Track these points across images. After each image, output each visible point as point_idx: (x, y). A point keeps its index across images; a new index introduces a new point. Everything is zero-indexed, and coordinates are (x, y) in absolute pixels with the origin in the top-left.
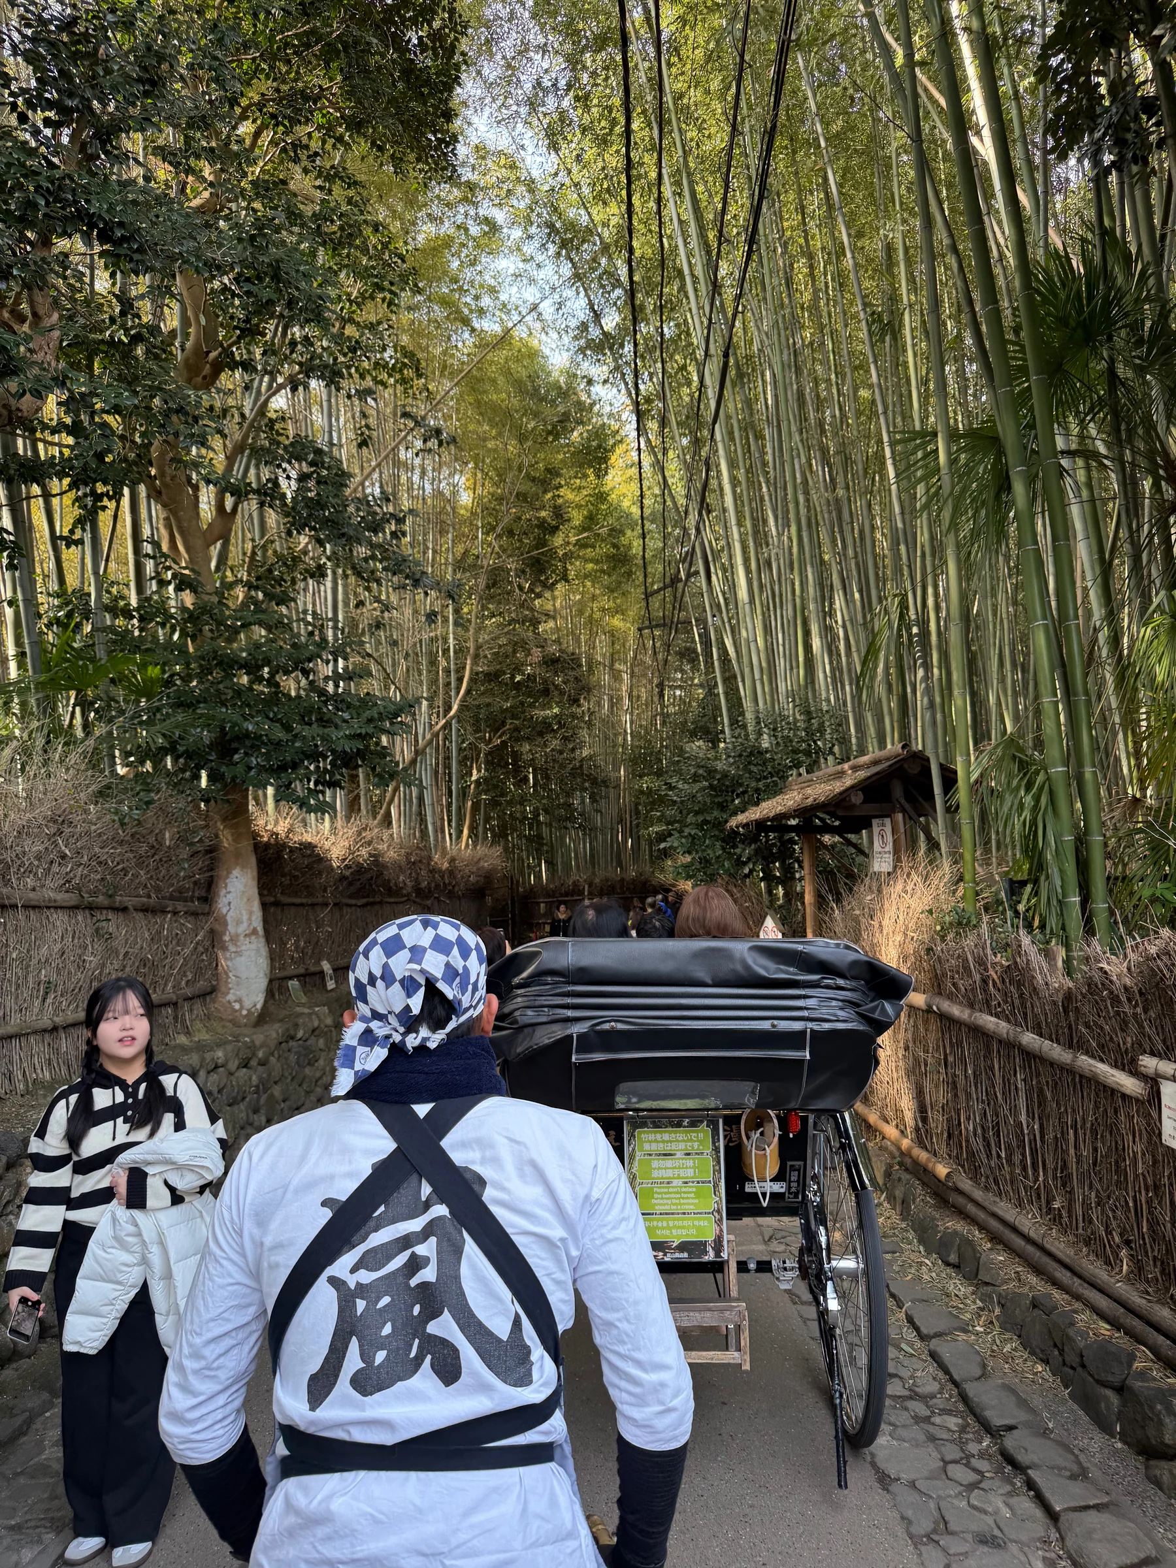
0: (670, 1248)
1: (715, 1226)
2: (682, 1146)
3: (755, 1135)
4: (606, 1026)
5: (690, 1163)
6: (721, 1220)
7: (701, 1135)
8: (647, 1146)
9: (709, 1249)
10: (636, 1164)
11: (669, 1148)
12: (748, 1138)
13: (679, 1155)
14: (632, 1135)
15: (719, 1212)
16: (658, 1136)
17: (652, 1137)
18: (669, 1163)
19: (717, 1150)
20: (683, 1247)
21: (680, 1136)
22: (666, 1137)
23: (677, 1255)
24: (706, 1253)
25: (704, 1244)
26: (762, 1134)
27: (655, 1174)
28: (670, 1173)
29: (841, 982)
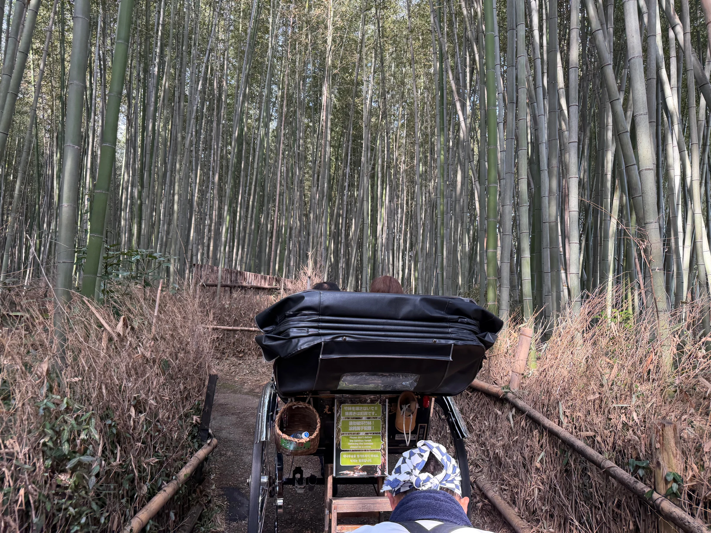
0: (357, 469)
1: (381, 457)
2: (366, 413)
3: (405, 408)
4: (340, 339)
5: (370, 423)
6: (385, 454)
7: (376, 408)
8: (347, 414)
9: (378, 470)
10: (341, 423)
11: (359, 414)
12: (401, 409)
13: (364, 418)
14: (339, 407)
15: (384, 449)
16: (353, 408)
17: (350, 409)
18: (358, 423)
19: (384, 415)
20: (365, 468)
21: (365, 408)
22: (358, 408)
23: (361, 473)
24: (376, 472)
25: (375, 467)
26: (409, 407)
27: (351, 429)
28: (358, 428)
29: (469, 320)
